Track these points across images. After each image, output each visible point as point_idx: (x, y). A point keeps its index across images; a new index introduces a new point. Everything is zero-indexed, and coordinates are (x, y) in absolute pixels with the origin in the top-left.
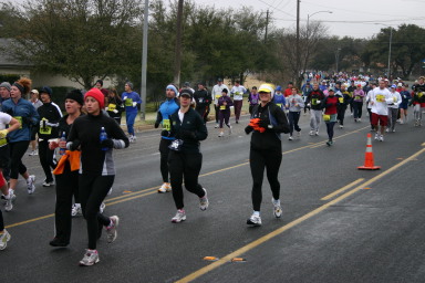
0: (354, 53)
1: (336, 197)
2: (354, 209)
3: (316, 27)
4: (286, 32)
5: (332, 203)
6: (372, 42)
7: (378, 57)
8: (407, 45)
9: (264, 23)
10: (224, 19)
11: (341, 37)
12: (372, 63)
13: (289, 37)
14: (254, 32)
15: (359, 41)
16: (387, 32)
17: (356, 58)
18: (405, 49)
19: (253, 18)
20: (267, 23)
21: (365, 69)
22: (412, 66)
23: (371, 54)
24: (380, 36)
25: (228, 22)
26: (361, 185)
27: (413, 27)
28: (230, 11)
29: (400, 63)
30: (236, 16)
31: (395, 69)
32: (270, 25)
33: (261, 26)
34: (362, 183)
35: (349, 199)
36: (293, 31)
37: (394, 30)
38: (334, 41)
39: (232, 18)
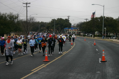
0: (44, 26)
1: (36, 70)
2: (41, 73)
3: (32, 19)
4: (23, 20)
5: (34, 72)
6: (49, 23)
7: (51, 28)
8: (60, 24)
9: (17, 17)
10: (4, 16)
11: (40, 22)
12: (50, 29)
13: (24, 22)
14: (14, 20)
15: (45, 23)
16: (54, 20)
17: (45, 28)
18: (59, 25)
19: (13, 16)
20: (18, 17)
21: (48, 31)
22: (61, 30)
23: (49, 27)
24: (52, 22)
25: (5, 17)
26: (44, 66)
27: (61, 19)
28: (6, 14)
29: (58, 29)
30: (8, 15)
31: (56, 31)
32: (19, 18)
33: (16, 18)
34: (44, 65)
35: (40, 70)
36: (25, 20)
37: (56, 20)
38: (38, 23)
39: (7, 16)
